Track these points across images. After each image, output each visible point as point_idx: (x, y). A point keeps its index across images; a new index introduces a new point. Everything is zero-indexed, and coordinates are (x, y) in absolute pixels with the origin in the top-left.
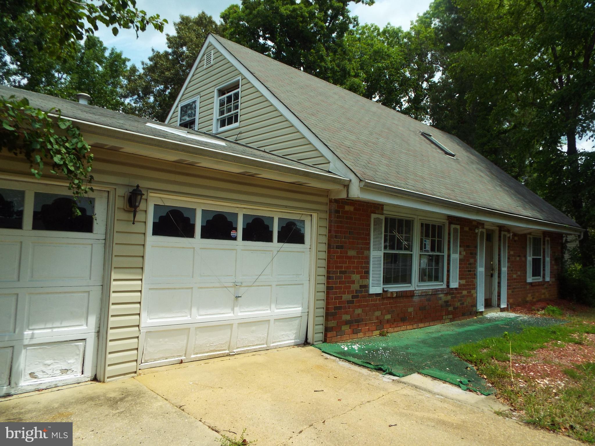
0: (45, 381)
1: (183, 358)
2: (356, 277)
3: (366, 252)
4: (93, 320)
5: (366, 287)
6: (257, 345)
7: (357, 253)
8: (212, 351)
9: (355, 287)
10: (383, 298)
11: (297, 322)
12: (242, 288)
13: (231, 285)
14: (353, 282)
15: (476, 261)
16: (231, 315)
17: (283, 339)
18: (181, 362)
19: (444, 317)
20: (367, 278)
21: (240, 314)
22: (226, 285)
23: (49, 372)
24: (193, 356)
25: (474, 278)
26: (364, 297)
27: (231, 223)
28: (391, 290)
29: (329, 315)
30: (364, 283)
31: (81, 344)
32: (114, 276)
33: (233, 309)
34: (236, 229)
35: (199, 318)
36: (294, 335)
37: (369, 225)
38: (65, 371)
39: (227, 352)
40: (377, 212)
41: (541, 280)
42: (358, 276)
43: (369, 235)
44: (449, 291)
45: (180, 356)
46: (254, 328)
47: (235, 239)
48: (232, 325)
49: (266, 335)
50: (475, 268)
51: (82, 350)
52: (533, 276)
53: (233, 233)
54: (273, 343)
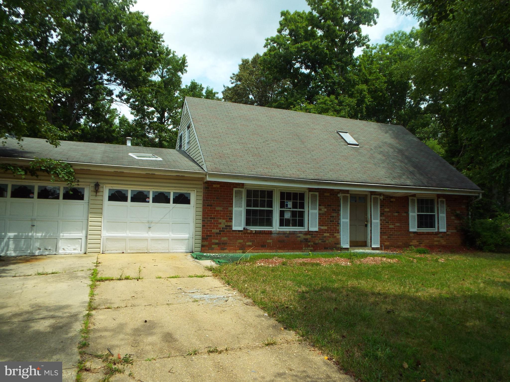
0: (68, 252)
1: (124, 251)
2: (222, 221)
3: (230, 209)
4: (84, 232)
5: (231, 227)
6: (163, 250)
7: (223, 209)
8: (138, 250)
9: (223, 226)
10: (245, 233)
11: (186, 241)
12: (153, 224)
13: (146, 222)
14: (220, 223)
15: (339, 215)
16: (147, 235)
17: (178, 249)
18: (123, 253)
19: (304, 248)
20: (231, 222)
21: (151, 235)
22: (143, 222)
23: (69, 249)
24: (129, 251)
25: (338, 226)
26: (228, 231)
27: (146, 195)
28: (251, 229)
29: (204, 239)
30: (229, 224)
31: (80, 240)
32: (90, 216)
33: (148, 233)
34: (149, 198)
35: (130, 235)
36: (185, 248)
37: (232, 194)
38: (75, 249)
39: (146, 251)
40: (238, 187)
41: (436, 231)
42: (224, 221)
43: (232, 199)
44: (308, 233)
45: (123, 250)
46: (160, 242)
47: (149, 202)
48: (147, 239)
49: (167, 246)
50: (339, 219)
51: (80, 242)
52: (418, 227)
53: (147, 200)
54: (172, 250)
